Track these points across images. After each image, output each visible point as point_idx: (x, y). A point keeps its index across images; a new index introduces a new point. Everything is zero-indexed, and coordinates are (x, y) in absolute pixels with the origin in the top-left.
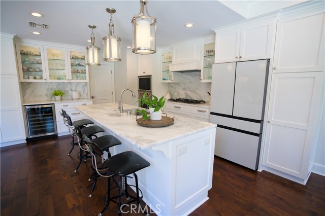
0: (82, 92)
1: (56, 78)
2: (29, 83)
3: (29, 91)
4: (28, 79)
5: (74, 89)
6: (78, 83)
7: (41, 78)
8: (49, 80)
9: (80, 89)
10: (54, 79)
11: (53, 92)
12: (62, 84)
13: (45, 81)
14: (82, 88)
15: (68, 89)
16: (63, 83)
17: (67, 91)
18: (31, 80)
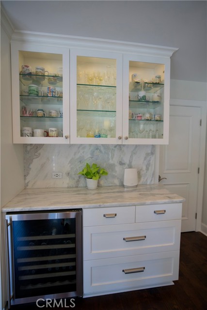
0: (144, 168)
1: (91, 133)
2: (38, 147)
3: (35, 164)
4: (33, 135)
5: (126, 160)
6: (137, 146)
7: (59, 134)
8: (76, 140)
9: (139, 161)
10: (88, 136)
11: (81, 168)
12: (102, 149)
13: (66, 142)
14: (145, 158)
15: (114, 161)
16: (106, 147)
17: (112, 166)
18: (39, 140)
